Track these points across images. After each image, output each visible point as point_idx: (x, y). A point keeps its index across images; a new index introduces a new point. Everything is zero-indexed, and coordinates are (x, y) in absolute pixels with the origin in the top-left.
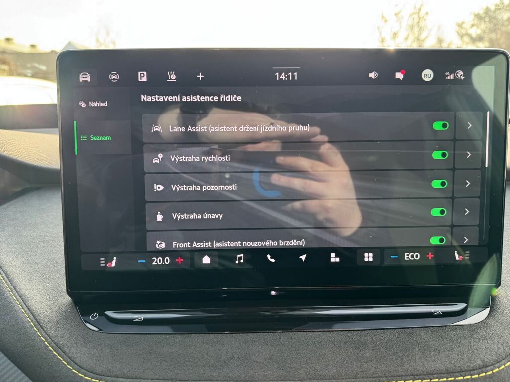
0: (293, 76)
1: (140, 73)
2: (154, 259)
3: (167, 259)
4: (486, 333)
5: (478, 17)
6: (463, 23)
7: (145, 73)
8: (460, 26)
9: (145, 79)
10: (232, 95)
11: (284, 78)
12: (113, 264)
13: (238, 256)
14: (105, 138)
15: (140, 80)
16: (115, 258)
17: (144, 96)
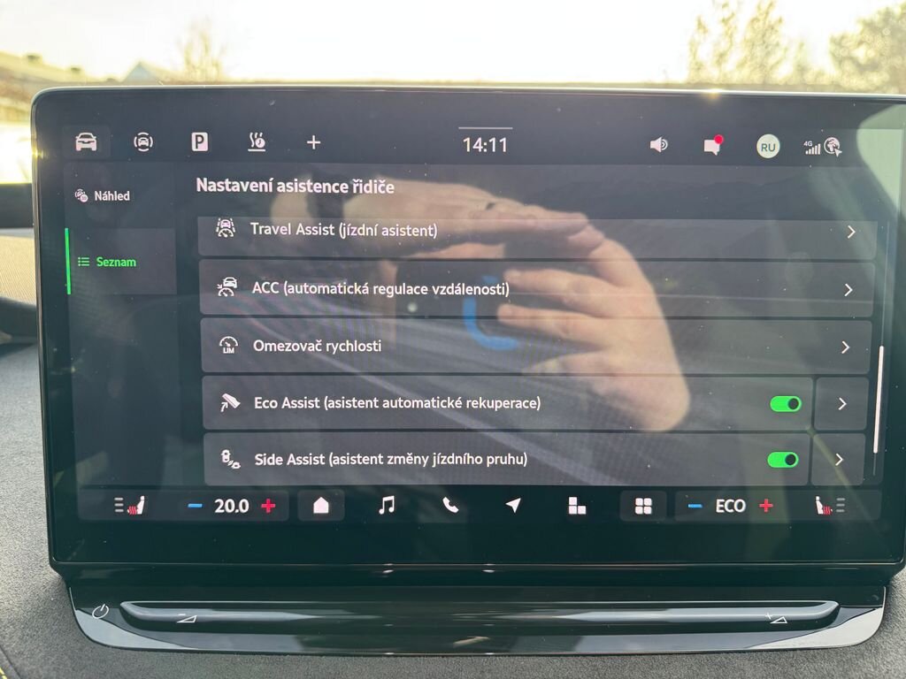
0: (499, 145)
1: (194, 135)
2: (219, 504)
3: (244, 504)
4: (875, 668)
5: (871, 26)
6: (843, 38)
7: (205, 135)
8: (839, 42)
9: (204, 147)
10: (375, 181)
11: (480, 148)
12: (140, 508)
13: (385, 499)
14: (125, 263)
15: (194, 149)
16: (143, 498)
17: (203, 181)
